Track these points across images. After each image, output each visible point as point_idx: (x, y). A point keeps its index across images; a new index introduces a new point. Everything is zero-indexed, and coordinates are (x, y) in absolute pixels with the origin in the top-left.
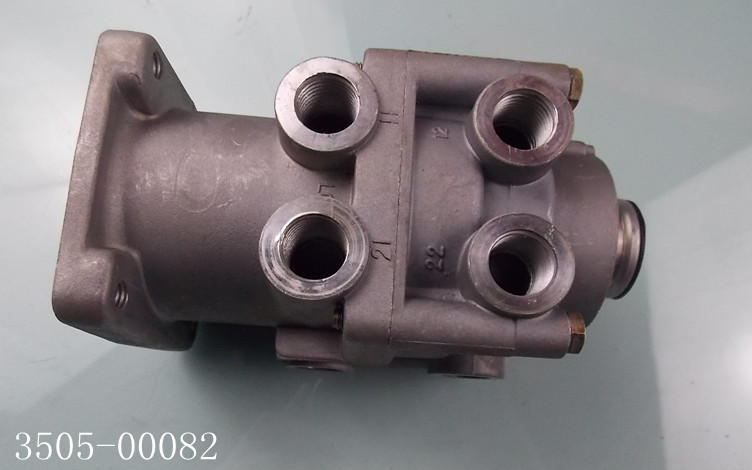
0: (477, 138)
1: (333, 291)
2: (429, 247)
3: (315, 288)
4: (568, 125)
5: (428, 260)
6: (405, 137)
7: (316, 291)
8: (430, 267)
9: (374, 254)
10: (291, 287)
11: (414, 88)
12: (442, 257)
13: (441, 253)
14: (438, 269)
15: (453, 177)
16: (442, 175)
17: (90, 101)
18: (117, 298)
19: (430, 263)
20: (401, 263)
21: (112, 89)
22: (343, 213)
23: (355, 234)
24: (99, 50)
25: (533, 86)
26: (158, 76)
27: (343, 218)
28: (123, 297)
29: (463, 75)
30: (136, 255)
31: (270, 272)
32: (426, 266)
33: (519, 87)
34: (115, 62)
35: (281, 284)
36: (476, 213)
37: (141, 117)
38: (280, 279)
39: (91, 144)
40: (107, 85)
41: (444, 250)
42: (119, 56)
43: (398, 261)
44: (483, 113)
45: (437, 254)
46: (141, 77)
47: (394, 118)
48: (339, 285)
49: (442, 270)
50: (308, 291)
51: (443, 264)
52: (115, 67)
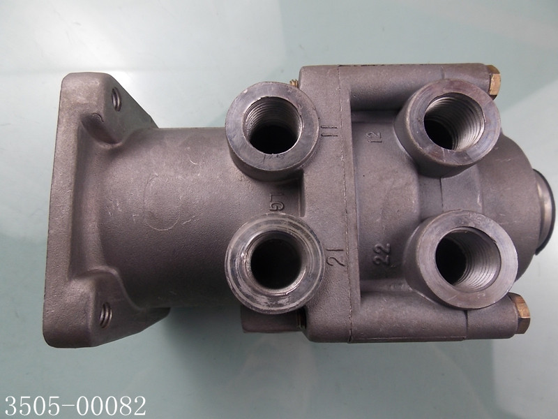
0: (412, 143)
1: (297, 303)
2: (376, 246)
3: (280, 302)
4: (496, 123)
5: (376, 257)
6: (346, 148)
7: (281, 305)
8: (378, 263)
9: (329, 262)
10: (258, 303)
11: (348, 100)
12: (389, 254)
13: (387, 250)
14: (385, 263)
15: (392, 179)
16: (381, 179)
17: (60, 143)
18: (102, 316)
19: (378, 259)
20: (354, 266)
21: (78, 130)
22: (298, 228)
23: (310, 245)
24: (63, 94)
25: (459, 89)
26: (118, 108)
27: (298, 232)
28: (107, 315)
29: (390, 83)
30: (114, 272)
31: (237, 291)
32: (374, 262)
33: (446, 91)
34: (78, 105)
35: (249, 301)
36: (415, 211)
37: (108, 147)
38: (247, 296)
39: (64, 184)
40: (74, 127)
41: (390, 248)
42: (81, 99)
43: (352, 266)
44: (415, 120)
45: (383, 251)
46: (103, 115)
47: (333, 132)
48: (301, 296)
49: (389, 264)
50: (273, 306)
51: (389, 259)
52: (79, 109)
